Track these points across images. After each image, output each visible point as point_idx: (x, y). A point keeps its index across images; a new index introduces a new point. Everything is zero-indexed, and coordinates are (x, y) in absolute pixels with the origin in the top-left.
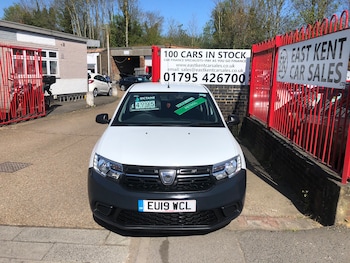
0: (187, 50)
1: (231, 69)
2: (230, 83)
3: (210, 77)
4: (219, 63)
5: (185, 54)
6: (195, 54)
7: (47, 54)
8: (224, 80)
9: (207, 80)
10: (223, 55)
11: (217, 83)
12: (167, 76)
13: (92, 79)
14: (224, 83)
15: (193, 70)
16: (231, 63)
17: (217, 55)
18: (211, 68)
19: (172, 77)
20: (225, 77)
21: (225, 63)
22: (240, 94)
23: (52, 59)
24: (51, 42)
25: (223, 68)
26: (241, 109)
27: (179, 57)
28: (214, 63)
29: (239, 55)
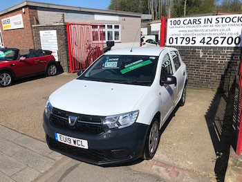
0: (188, 19)
1: (227, 32)
2: (225, 44)
3: (206, 40)
4: (216, 28)
5: (186, 22)
6: (195, 22)
7: (113, 27)
8: (220, 42)
9: (204, 43)
10: (220, 20)
11: (213, 45)
12: (171, 40)
13: (144, 42)
14: (219, 45)
15: (193, 34)
16: (227, 27)
17: (214, 21)
18: (208, 32)
19: (175, 41)
20: (220, 40)
21: (222, 28)
22: (233, 55)
23: (117, 30)
24: (116, 18)
25: (219, 32)
26: (233, 68)
27: (182, 24)
28: (211, 28)
29: (236, 20)
